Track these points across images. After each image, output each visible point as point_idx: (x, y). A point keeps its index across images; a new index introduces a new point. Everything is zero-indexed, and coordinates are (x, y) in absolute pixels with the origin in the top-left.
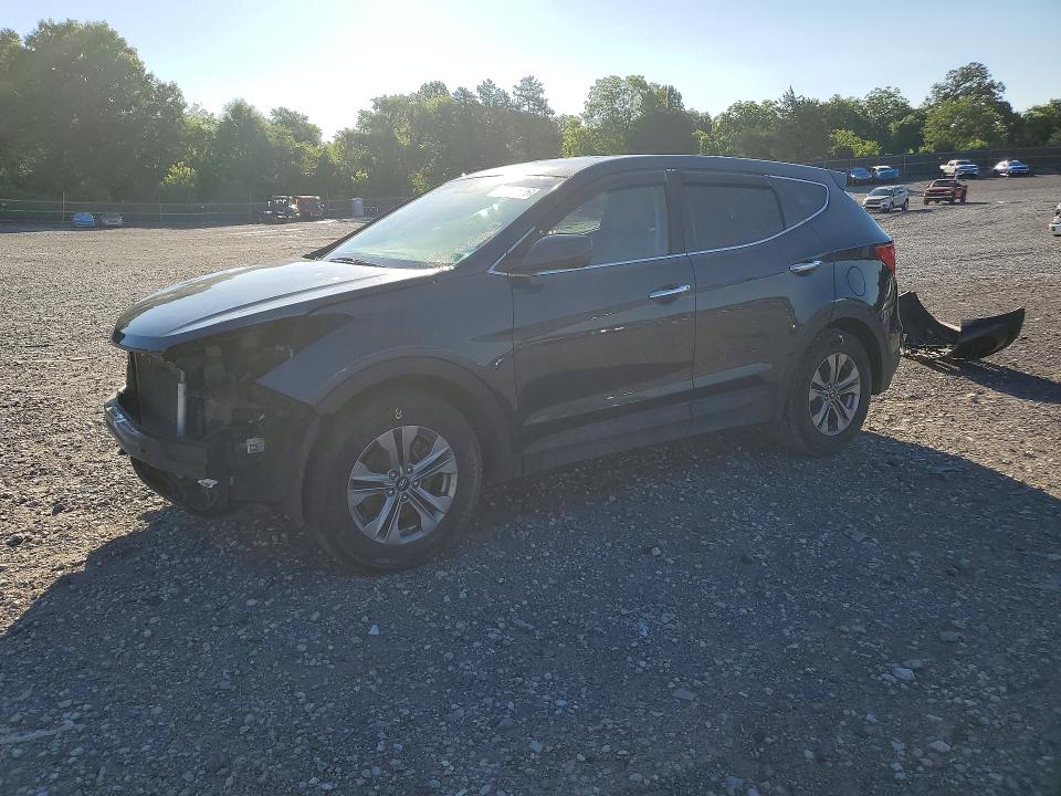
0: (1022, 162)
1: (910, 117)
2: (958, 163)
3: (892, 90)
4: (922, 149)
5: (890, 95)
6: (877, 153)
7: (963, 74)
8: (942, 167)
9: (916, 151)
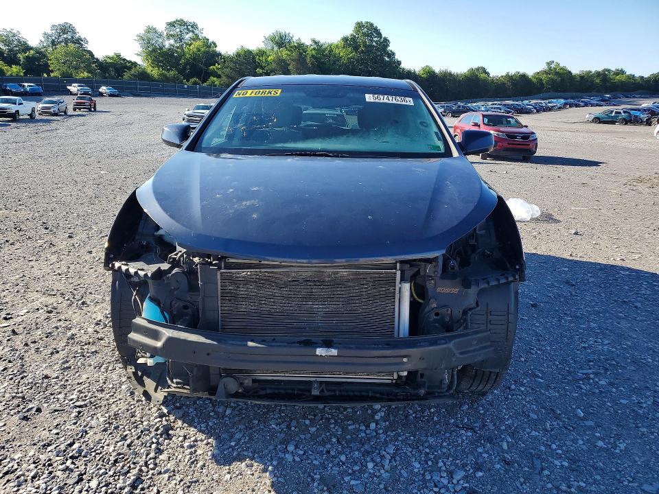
0: (114, 88)
1: (32, 52)
2: (79, 86)
3: (15, 31)
4: (52, 75)
5: (14, 35)
6: (22, 74)
7: (61, 29)
8: (68, 87)
9: (49, 75)
